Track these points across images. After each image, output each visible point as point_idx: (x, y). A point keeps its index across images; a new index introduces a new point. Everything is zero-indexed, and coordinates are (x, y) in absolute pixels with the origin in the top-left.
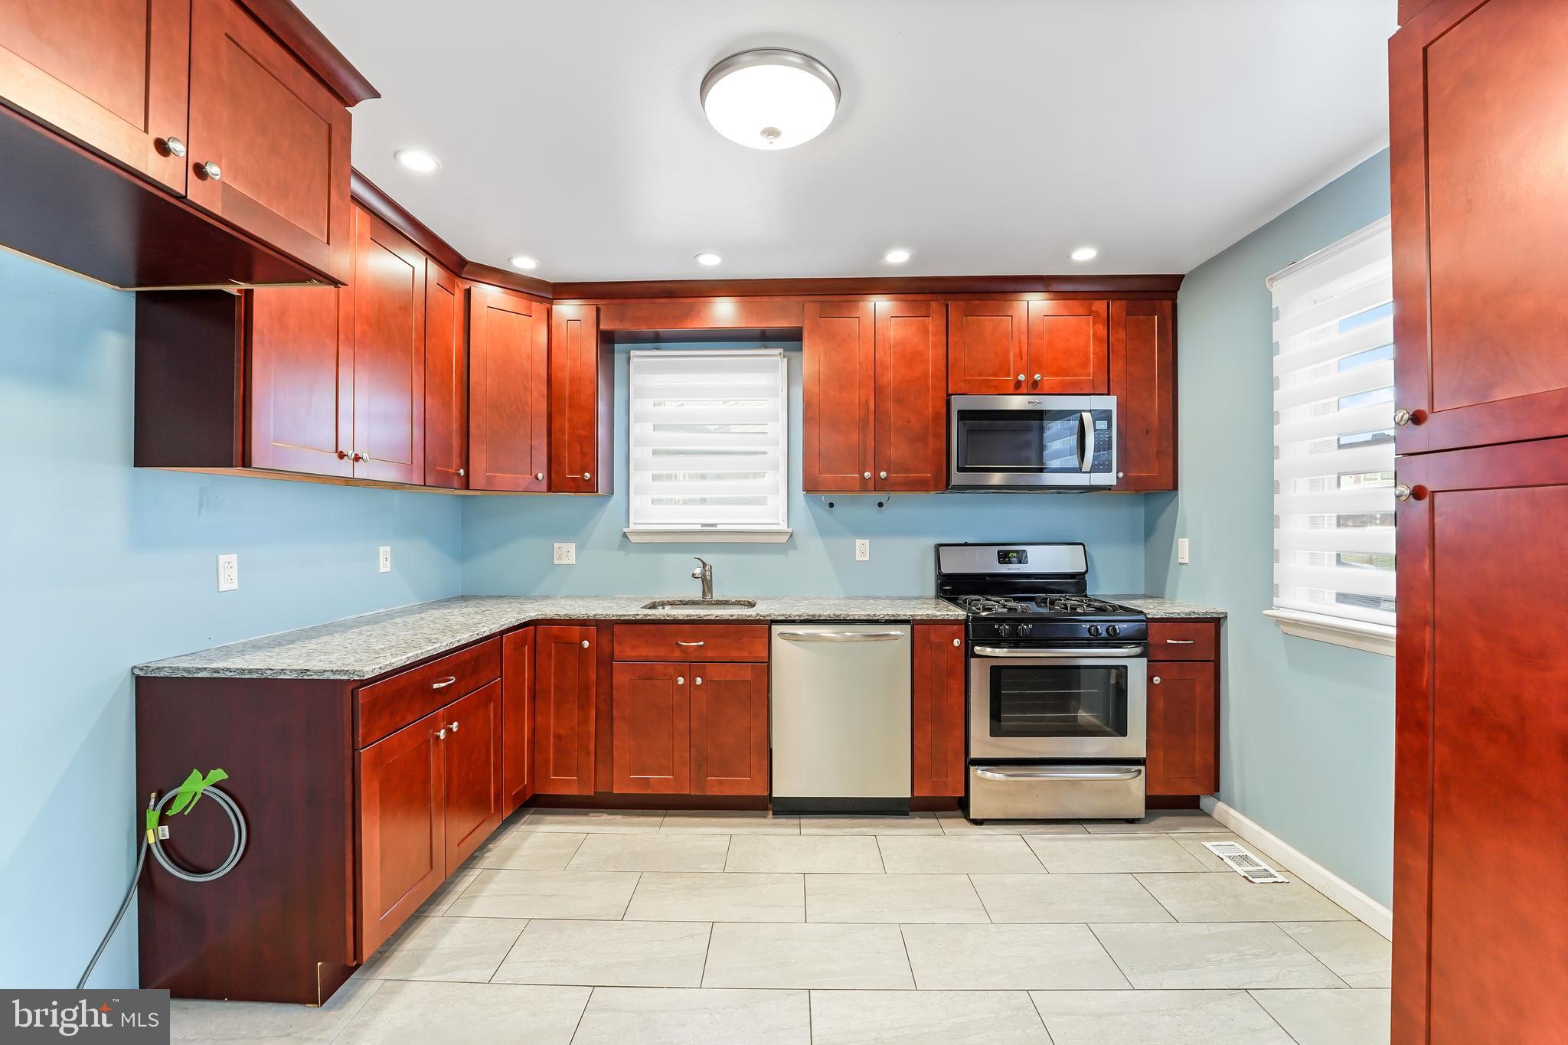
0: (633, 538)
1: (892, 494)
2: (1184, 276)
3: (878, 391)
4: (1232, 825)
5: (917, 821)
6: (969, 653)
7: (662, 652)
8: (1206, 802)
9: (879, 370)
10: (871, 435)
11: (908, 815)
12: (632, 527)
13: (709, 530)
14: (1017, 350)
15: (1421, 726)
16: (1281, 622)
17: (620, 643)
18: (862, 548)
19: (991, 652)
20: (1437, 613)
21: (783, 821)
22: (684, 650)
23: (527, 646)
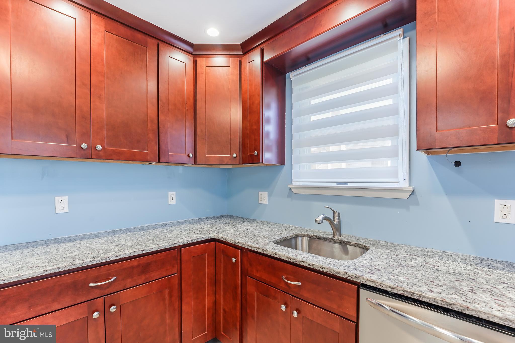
0: (294, 191)
7: (274, 280)
12: (293, 184)
17: (250, 265)
22: (287, 284)
23: (207, 254)
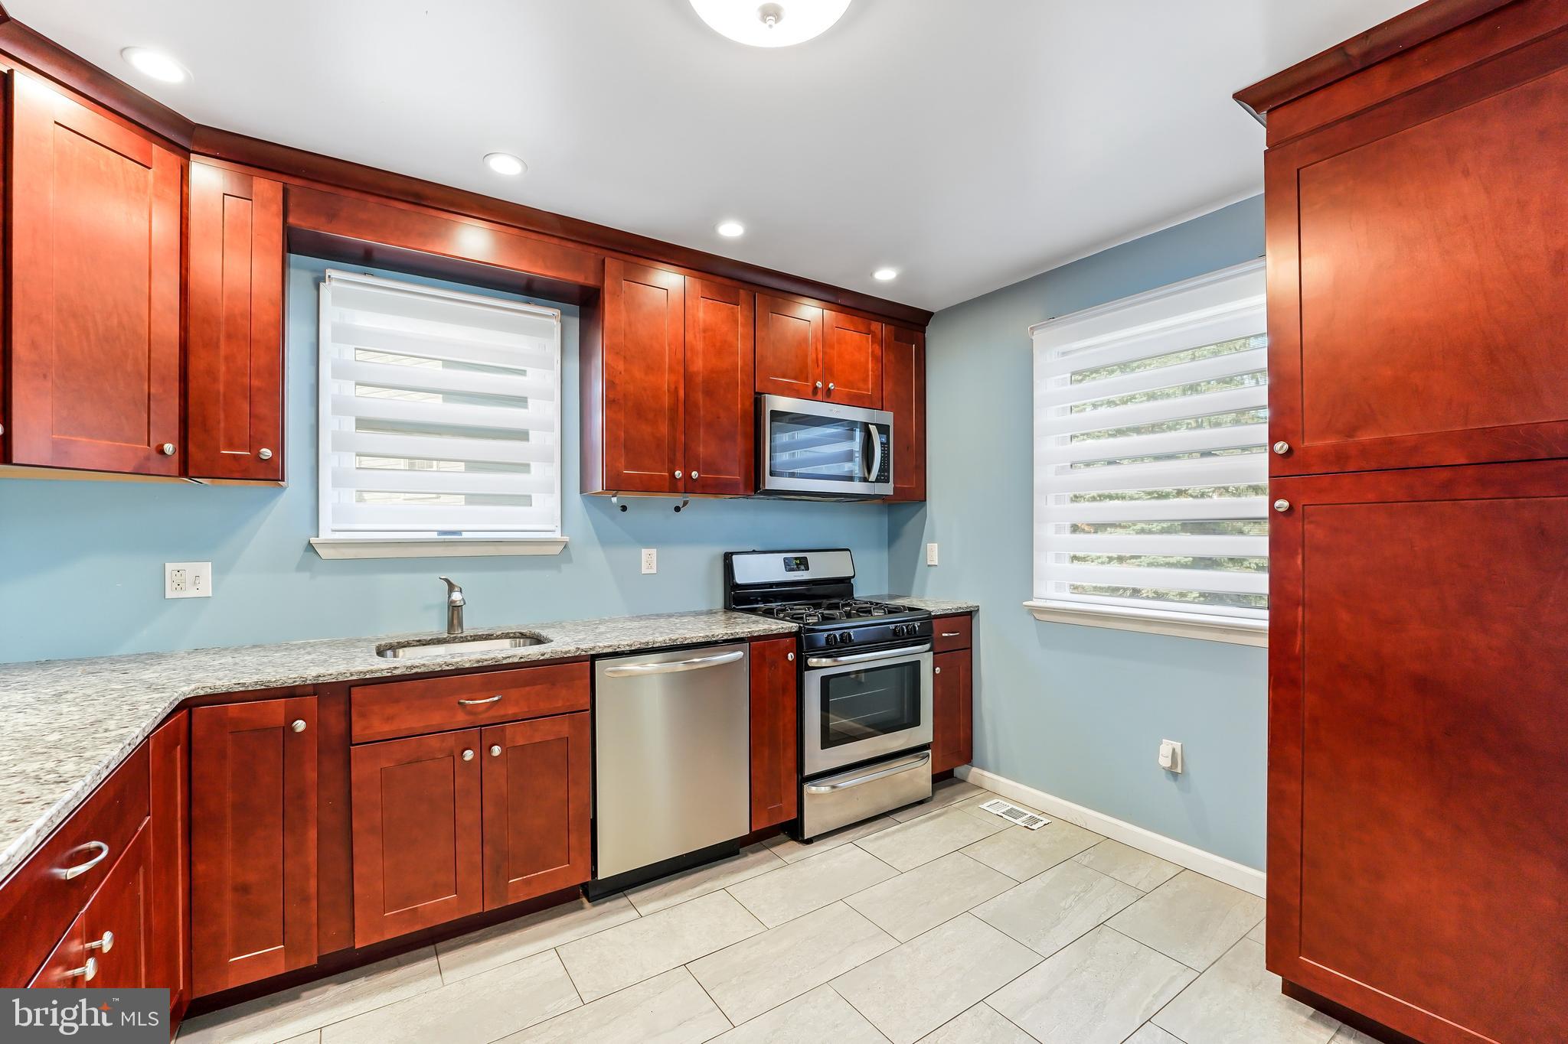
0: (323, 552)
1: (690, 498)
2: (933, 313)
3: (688, 378)
4: (987, 785)
5: (752, 858)
6: (801, 667)
7: (436, 719)
8: (959, 771)
9: (689, 354)
10: (681, 428)
11: (738, 853)
12: (326, 534)
13: (450, 539)
14: (814, 356)
15: (1295, 683)
16: (1033, 610)
17: (363, 715)
18: (648, 559)
19: (817, 662)
20: (1306, 596)
21: (608, 906)
22: (472, 711)
23: (179, 747)
